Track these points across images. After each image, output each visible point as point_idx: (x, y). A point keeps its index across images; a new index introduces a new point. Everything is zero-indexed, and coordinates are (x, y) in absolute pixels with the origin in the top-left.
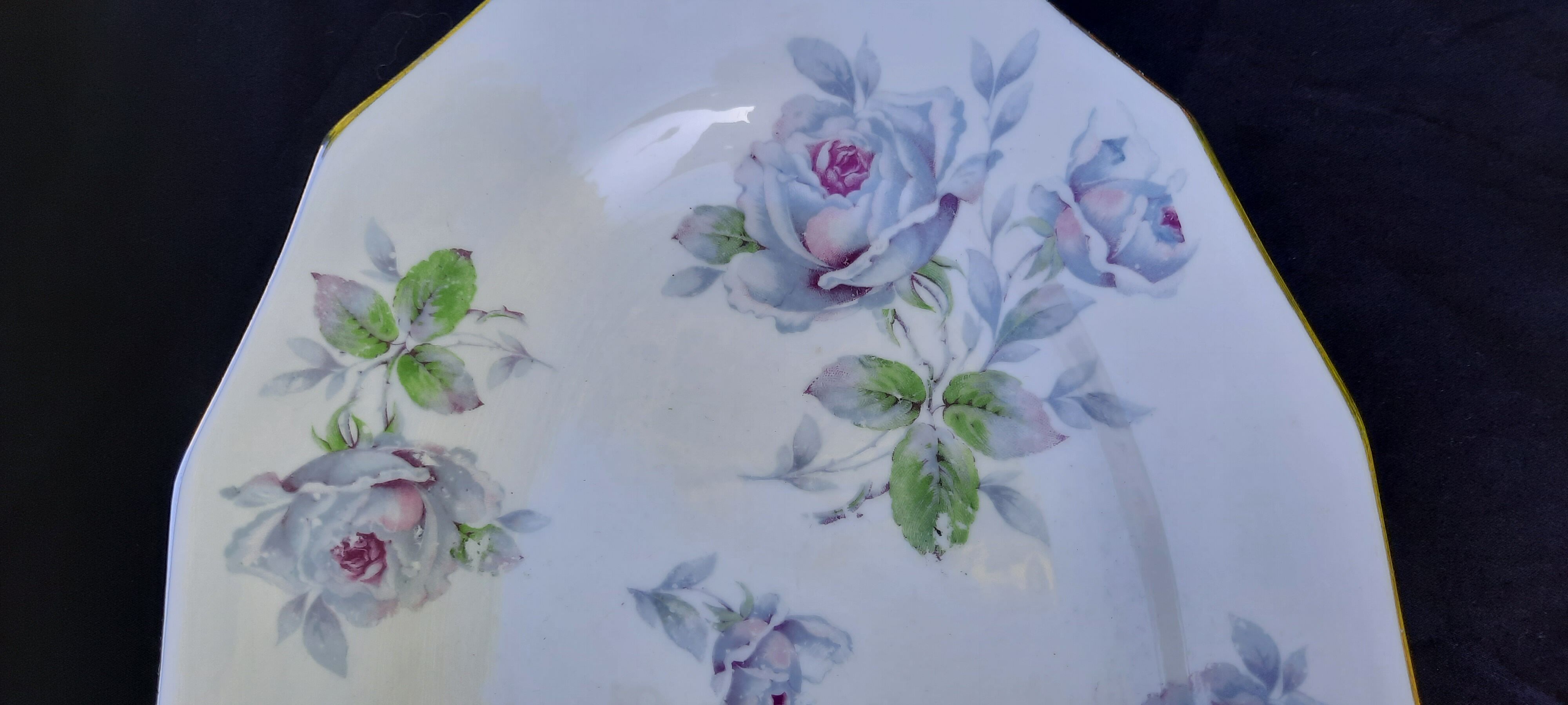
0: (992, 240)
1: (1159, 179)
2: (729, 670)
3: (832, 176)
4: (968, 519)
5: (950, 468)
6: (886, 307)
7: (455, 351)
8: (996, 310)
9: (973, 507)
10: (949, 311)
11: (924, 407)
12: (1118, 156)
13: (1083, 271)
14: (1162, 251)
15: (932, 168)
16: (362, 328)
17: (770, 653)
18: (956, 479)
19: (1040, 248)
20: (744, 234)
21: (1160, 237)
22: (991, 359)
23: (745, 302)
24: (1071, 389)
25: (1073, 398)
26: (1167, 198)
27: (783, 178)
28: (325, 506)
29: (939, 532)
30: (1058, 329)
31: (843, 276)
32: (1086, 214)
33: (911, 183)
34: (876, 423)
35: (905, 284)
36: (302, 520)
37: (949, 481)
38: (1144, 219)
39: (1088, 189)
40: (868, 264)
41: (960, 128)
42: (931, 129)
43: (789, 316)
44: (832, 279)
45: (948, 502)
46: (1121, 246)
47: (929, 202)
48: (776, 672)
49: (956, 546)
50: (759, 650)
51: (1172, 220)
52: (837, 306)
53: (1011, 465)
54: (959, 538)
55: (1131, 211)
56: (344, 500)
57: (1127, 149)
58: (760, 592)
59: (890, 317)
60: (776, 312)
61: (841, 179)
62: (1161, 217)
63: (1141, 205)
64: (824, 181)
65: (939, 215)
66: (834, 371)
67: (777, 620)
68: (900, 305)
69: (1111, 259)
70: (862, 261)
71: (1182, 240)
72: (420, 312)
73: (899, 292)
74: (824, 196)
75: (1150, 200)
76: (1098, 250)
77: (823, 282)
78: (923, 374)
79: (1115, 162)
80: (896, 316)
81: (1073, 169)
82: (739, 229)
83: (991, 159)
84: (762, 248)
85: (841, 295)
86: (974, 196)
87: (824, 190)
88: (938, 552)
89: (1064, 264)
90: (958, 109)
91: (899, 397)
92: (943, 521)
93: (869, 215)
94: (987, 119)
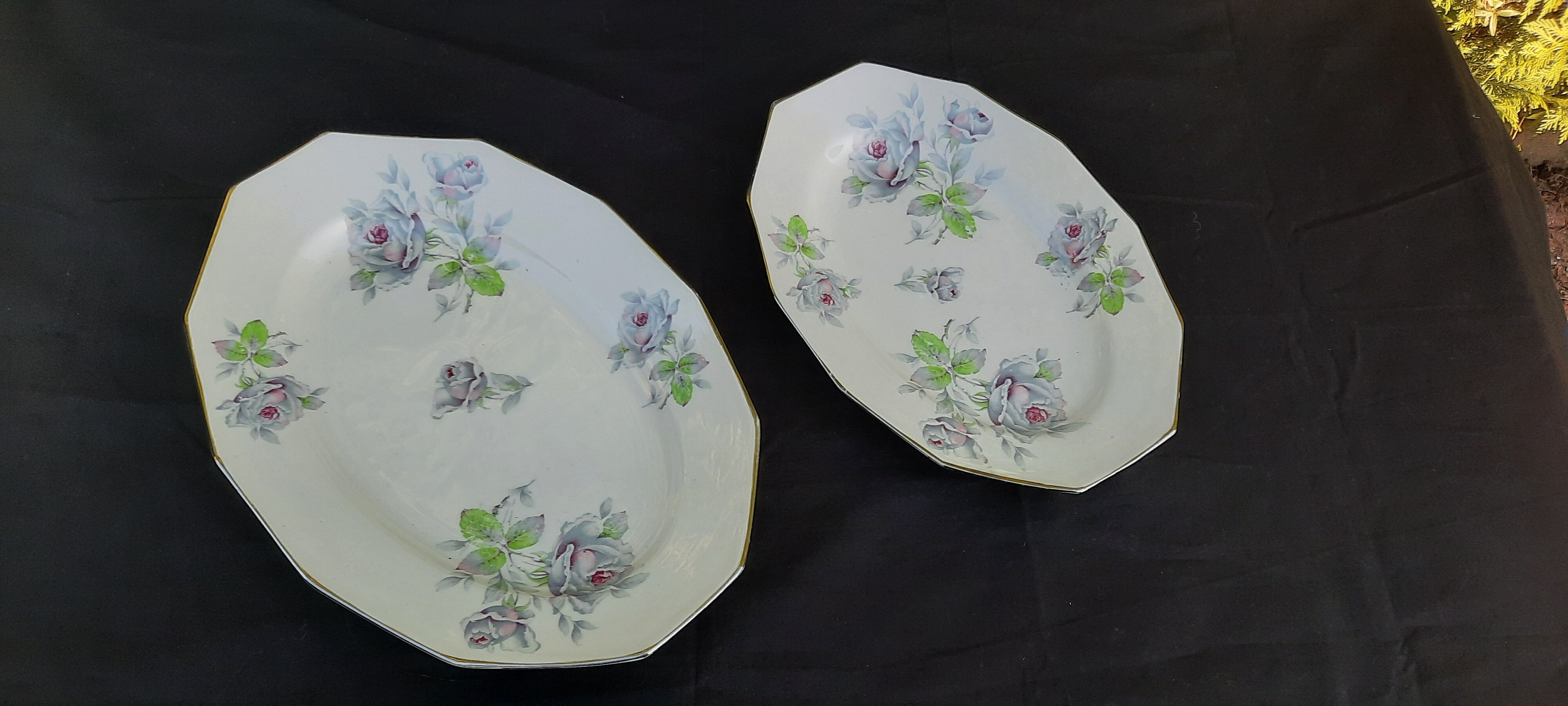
0: (934, 148)
1: (972, 107)
2: (935, 292)
3: (876, 154)
4: (974, 224)
5: (960, 214)
6: (915, 181)
7: (812, 242)
8: (947, 167)
9: (973, 220)
10: (933, 174)
11: (943, 202)
12: (957, 106)
13: (966, 141)
14: (984, 125)
15: (906, 136)
16: (787, 245)
17: (942, 283)
18: (964, 216)
19: (950, 142)
20: (861, 182)
21: (981, 121)
22: (953, 181)
23: (875, 200)
24: (980, 176)
25: (983, 178)
26: (978, 110)
27: (861, 161)
28: (810, 291)
29: (968, 231)
30: (967, 162)
31: (897, 179)
32: (957, 126)
33: (901, 144)
34: (932, 213)
35: (916, 173)
36: (808, 296)
37: (962, 217)
38: (974, 119)
39: (954, 119)
40: (902, 173)
41: (908, 120)
42: (900, 125)
43: (888, 197)
44: (895, 182)
45: (965, 222)
46: (972, 130)
47: (909, 147)
48: (948, 285)
49: (974, 232)
50: (939, 283)
51: (982, 116)
52: (901, 188)
53: (977, 204)
54: (974, 230)
55: (969, 119)
56: (813, 287)
57: (959, 102)
58: (930, 269)
59: (918, 184)
60: (884, 198)
61: (879, 153)
62: (979, 116)
63: (971, 116)
64: (875, 156)
65: (914, 149)
66: (912, 205)
67: (939, 274)
68: (918, 179)
69: (972, 134)
70: (900, 172)
71: (988, 119)
72: (797, 236)
73: (916, 176)
74: (877, 161)
75: (973, 113)
76: (967, 133)
77: (892, 184)
78: (936, 194)
79: (957, 108)
80: (919, 183)
81: (947, 117)
82: (859, 181)
83: (922, 124)
84: (868, 183)
85: (900, 184)
86: (922, 137)
87: (876, 159)
88: (971, 236)
89: (959, 143)
90: (904, 115)
91: (934, 203)
92: (967, 228)
93: (893, 160)
94: (914, 114)
